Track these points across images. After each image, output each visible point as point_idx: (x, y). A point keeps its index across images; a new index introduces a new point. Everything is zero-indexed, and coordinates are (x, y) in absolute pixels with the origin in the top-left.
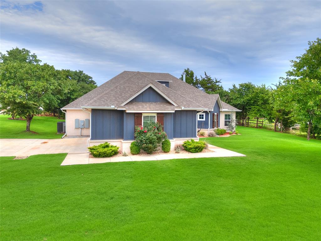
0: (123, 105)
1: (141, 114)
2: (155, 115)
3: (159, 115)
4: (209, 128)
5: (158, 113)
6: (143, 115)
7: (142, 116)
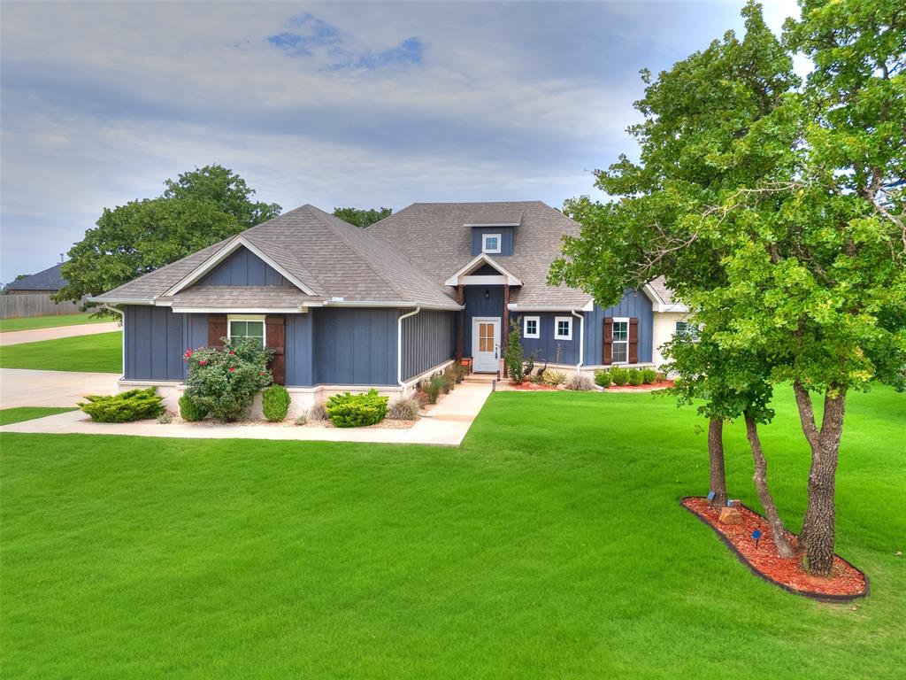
0: (171, 293)
1: (224, 316)
2: (262, 319)
3: (272, 321)
4: (581, 362)
5: (269, 316)
6: (230, 320)
7: (226, 323)
